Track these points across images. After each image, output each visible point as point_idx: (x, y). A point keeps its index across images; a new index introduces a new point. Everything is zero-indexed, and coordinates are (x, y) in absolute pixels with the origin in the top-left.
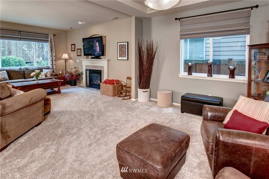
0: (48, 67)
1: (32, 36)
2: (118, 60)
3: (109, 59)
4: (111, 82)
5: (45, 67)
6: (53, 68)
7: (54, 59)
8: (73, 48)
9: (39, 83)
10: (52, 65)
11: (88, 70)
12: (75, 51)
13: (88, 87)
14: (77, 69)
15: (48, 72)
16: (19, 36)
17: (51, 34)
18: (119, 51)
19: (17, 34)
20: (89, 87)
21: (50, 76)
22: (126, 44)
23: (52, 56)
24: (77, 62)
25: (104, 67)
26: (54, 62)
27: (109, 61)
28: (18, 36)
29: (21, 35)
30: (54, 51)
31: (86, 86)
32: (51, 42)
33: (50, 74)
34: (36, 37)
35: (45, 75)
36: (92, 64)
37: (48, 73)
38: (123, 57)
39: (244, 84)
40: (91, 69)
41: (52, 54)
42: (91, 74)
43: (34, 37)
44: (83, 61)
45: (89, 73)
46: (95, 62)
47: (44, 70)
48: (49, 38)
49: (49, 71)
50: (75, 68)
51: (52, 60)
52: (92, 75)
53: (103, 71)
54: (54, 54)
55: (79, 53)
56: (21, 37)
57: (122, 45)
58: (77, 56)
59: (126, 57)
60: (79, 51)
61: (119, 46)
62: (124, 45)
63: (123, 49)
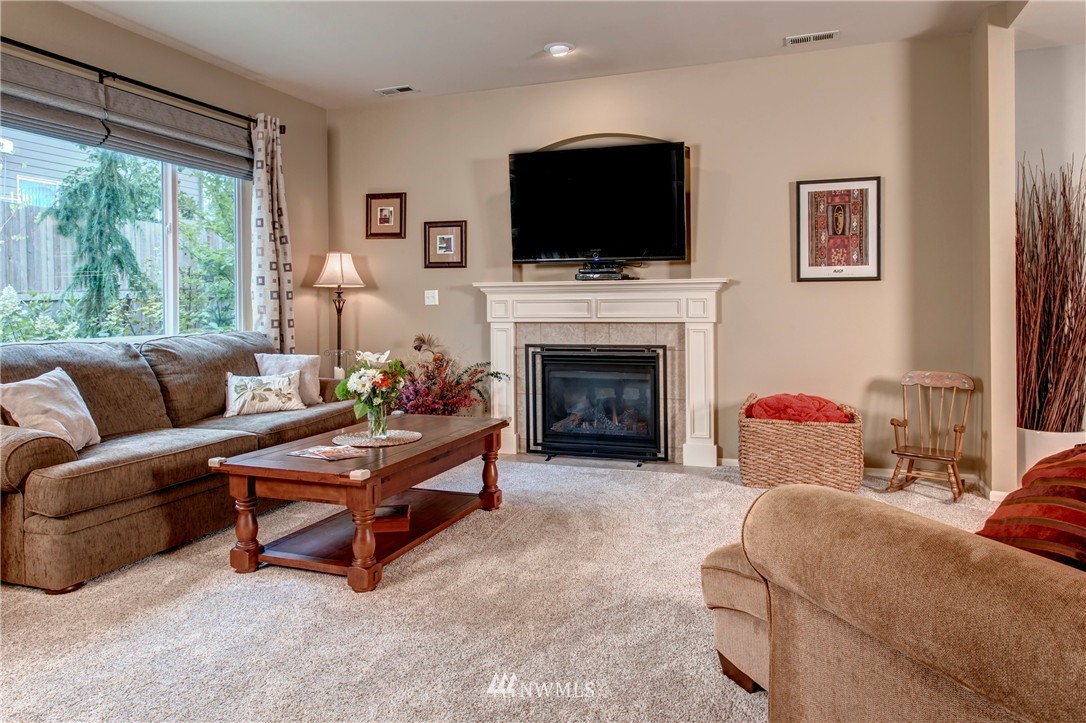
1: (166, 120)
2: (801, 279)
7: (286, 287)
8: (385, 220)
10: (280, 323)
12: (400, 234)
16: (99, 107)
18: (813, 228)
19: (89, 92)
22: (864, 191)
23: (276, 265)
24: (430, 303)
25: (687, 326)
26: (285, 304)
29: (110, 103)
30: (287, 231)
31: (528, 451)
34: (189, 127)
38: (840, 263)
41: (277, 252)
43: (177, 129)
44: (490, 297)
46: (602, 302)
48: (260, 145)
51: (279, 295)
54: (286, 254)
55: (447, 248)
56: (114, 118)
57: (832, 195)
58: (429, 265)
59: (867, 264)
60: (446, 237)
61: (811, 203)
62: (849, 193)
63: (841, 220)
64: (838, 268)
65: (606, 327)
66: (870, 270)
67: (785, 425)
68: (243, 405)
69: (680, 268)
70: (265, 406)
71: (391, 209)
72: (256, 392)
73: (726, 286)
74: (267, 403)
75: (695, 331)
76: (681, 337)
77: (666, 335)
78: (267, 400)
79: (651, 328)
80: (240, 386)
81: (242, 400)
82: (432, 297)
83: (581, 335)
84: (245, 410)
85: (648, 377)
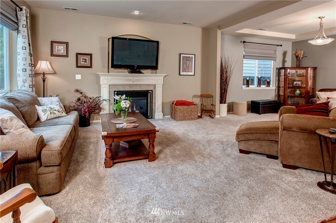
10: (32, 86)
12: (66, 56)
18: (183, 64)
22: (192, 57)
24: (77, 79)
25: (156, 85)
26: (33, 79)
36: (131, 81)
38: (187, 72)
39: (273, 89)
44: (102, 77)
46: (136, 79)
51: (32, 76)
55: (85, 62)
57: (187, 57)
58: (78, 67)
59: (192, 72)
60: (85, 58)
61: (183, 58)
62: (190, 57)
63: (188, 63)
64: (187, 73)
65: (135, 86)
66: (193, 74)
67: (185, 107)
68: (48, 117)
69: (154, 71)
70: (55, 116)
71: (62, 47)
72: (51, 111)
73: (166, 76)
74: (56, 115)
75: (158, 87)
76: (155, 88)
77: (151, 88)
78: (55, 114)
79: (147, 86)
80: (44, 110)
81: (47, 114)
82: (78, 77)
83: (128, 88)
84: (48, 118)
85: (146, 98)
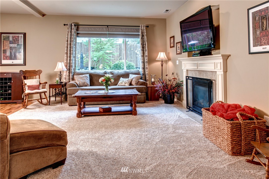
0: (137, 72)
1: (120, 31)
2: (250, 53)
3: (228, 54)
4: (227, 111)
5: (134, 72)
6: (144, 74)
7: (146, 60)
8: (172, 43)
9: (108, 94)
10: (144, 68)
11: (191, 78)
12: (174, 47)
13: (190, 110)
14: (176, 77)
15: (134, 78)
16: (107, 31)
17: (142, 25)
18: (254, 29)
19: (105, 30)
20: (192, 111)
21: (135, 84)
23: (143, 56)
24: (177, 64)
25: (217, 73)
26: (146, 64)
27: (226, 58)
28: (105, 31)
29: (109, 30)
30: (146, 48)
31: (187, 108)
32: (143, 36)
33: (136, 81)
34: (125, 31)
35: (130, 82)
36: (196, 66)
37: (134, 80)
38: (265, 44)
40: (194, 76)
41: (144, 53)
42: (196, 86)
43: (122, 32)
44: (183, 62)
45: (191, 83)
47: (130, 75)
48: (140, 31)
49: (135, 76)
50: (173, 74)
51: (144, 62)
52: (197, 88)
53: (215, 80)
54: (146, 53)
55: (179, 49)
56: (109, 33)
57: (261, 11)
58: (177, 54)
60: (179, 46)
61: (253, 18)
62: (268, 8)
63: (265, 23)
64: (264, 47)
79: (211, 73)
82: (177, 62)
